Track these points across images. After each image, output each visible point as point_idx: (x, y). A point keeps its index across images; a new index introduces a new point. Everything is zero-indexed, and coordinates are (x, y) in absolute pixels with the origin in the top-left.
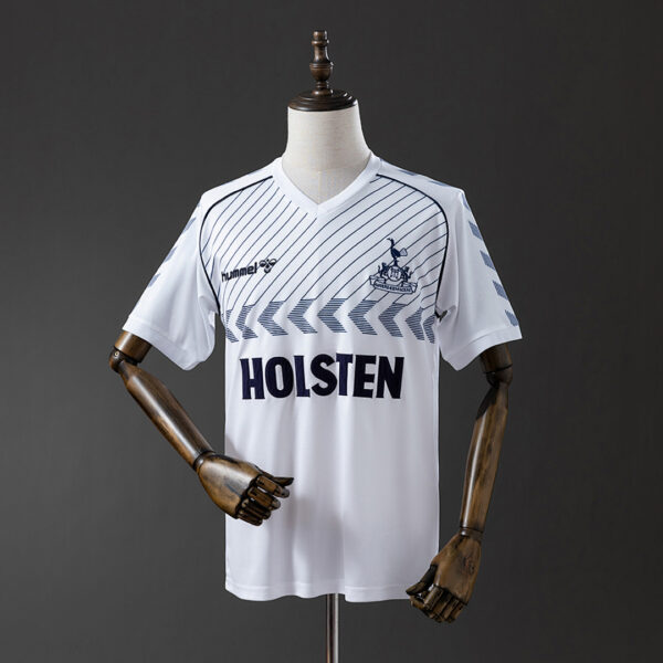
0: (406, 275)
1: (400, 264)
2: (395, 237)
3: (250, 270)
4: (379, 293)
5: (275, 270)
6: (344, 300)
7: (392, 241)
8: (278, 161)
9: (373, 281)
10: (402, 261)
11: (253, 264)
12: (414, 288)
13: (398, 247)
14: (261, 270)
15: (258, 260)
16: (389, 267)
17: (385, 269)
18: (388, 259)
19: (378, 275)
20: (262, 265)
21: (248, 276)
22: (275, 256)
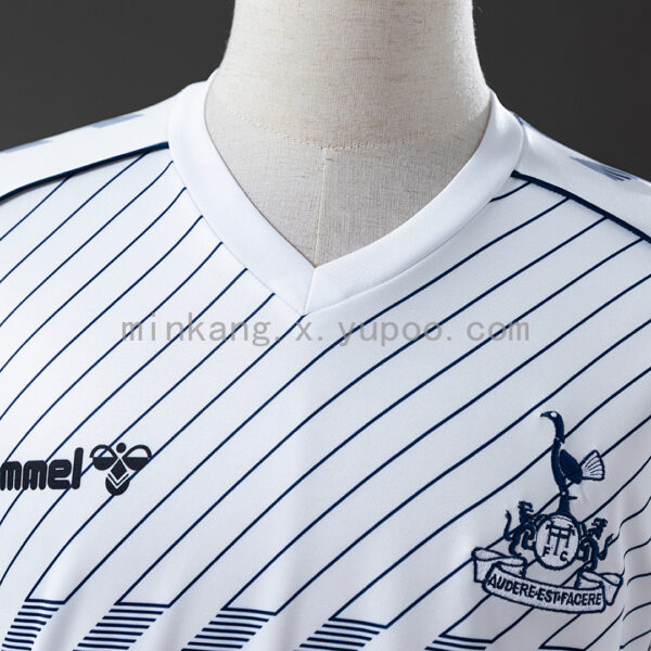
0: (592, 542)
1: (579, 510)
2: (569, 406)
3: (57, 475)
4: (502, 610)
5: (146, 485)
6: (373, 628)
7: (558, 421)
8: (194, 93)
9: (484, 568)
10: (585, 498)
11: (67, 454)
12: (610, 591)
13: (576, 447)
14: (95, 480)
15: (88, 440)
16: (541, 518)
17: (527, 523)
18: (540, 487)
19: (503, 547)
20: (100, 463)
21: (51, 494)
22: (147, 435)
